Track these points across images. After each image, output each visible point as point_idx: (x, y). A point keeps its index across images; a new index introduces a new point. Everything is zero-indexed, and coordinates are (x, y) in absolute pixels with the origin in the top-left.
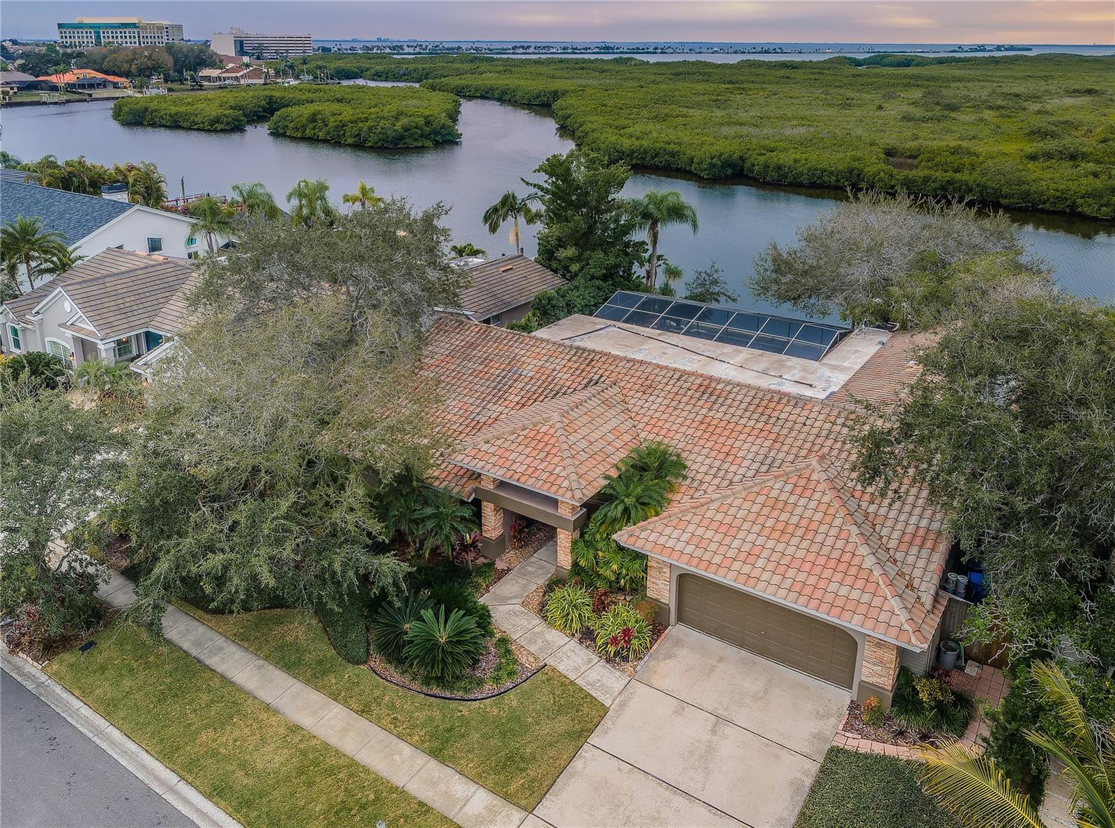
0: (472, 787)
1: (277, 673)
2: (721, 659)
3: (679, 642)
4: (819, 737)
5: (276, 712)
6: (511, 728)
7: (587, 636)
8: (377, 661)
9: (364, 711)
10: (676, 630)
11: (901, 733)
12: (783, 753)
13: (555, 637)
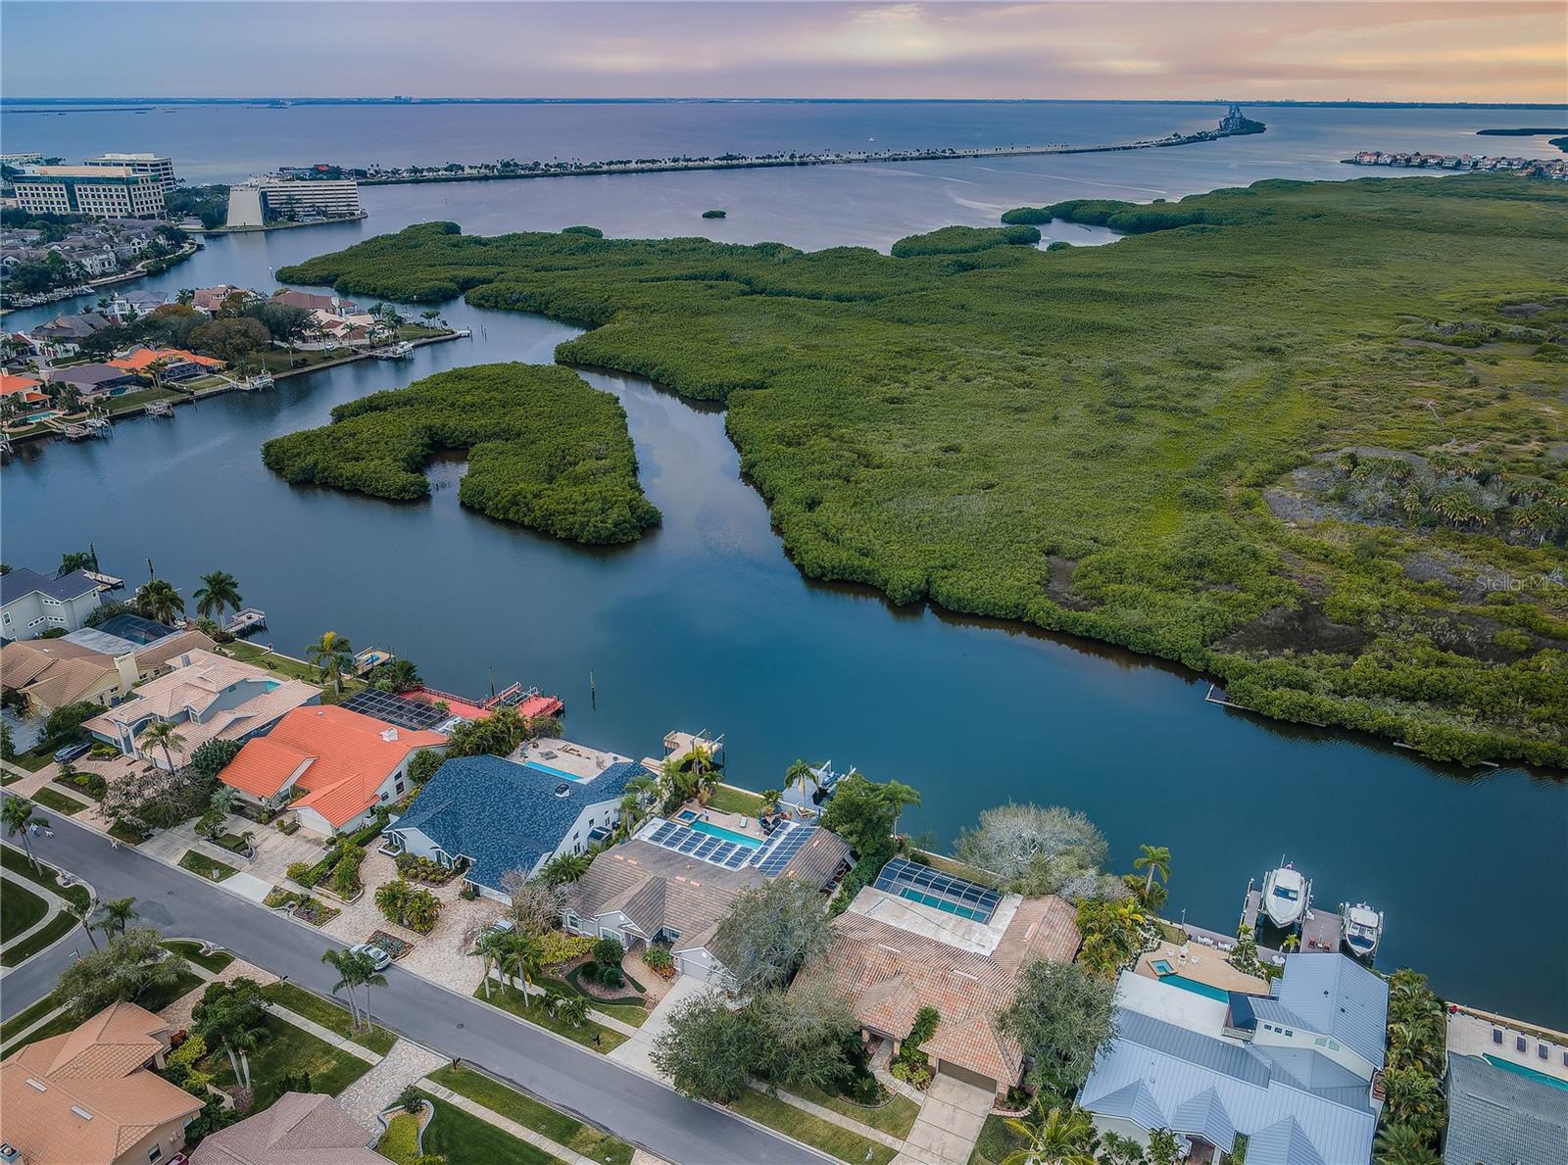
0: (886, 1135)
1: (808, 1103)
2: (954, 1086)
3: (940, 1080)
4: (985, 1111)
5: (816, 1117)
6: (893, 1116)
7: (909, 1080)
8: (841, 1096)
9: (844, 1114)
10: (939, 1075)
11: (1009, 1108)
12: (975, 1117)
13: (897, 1081)
